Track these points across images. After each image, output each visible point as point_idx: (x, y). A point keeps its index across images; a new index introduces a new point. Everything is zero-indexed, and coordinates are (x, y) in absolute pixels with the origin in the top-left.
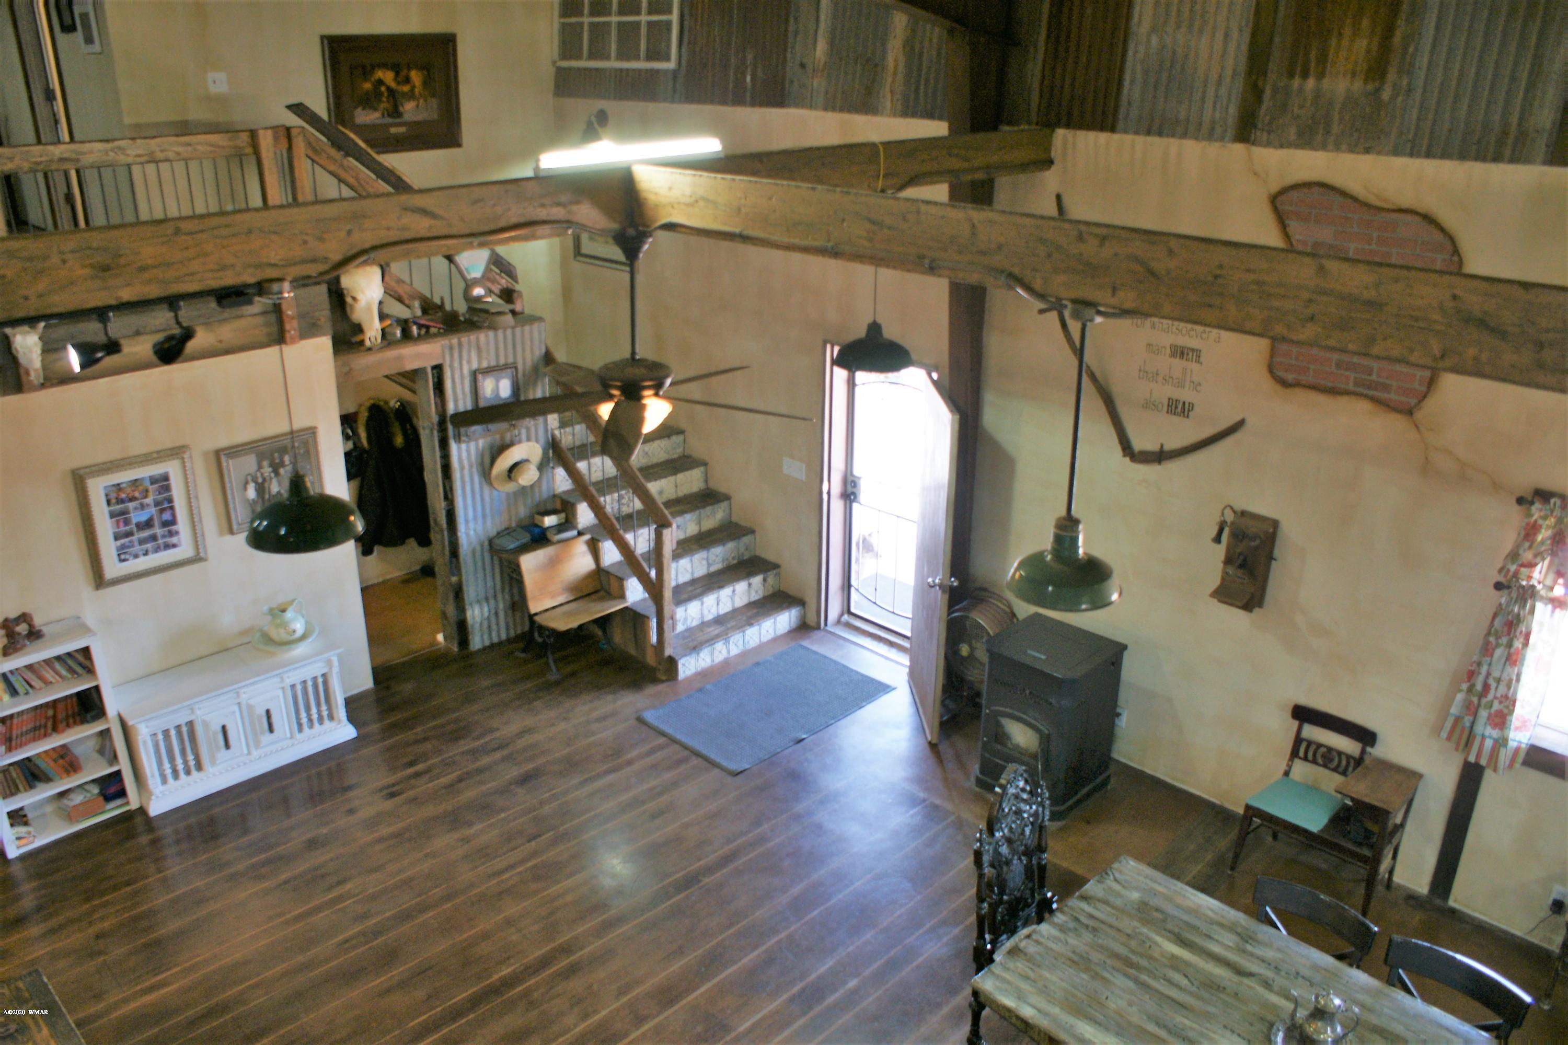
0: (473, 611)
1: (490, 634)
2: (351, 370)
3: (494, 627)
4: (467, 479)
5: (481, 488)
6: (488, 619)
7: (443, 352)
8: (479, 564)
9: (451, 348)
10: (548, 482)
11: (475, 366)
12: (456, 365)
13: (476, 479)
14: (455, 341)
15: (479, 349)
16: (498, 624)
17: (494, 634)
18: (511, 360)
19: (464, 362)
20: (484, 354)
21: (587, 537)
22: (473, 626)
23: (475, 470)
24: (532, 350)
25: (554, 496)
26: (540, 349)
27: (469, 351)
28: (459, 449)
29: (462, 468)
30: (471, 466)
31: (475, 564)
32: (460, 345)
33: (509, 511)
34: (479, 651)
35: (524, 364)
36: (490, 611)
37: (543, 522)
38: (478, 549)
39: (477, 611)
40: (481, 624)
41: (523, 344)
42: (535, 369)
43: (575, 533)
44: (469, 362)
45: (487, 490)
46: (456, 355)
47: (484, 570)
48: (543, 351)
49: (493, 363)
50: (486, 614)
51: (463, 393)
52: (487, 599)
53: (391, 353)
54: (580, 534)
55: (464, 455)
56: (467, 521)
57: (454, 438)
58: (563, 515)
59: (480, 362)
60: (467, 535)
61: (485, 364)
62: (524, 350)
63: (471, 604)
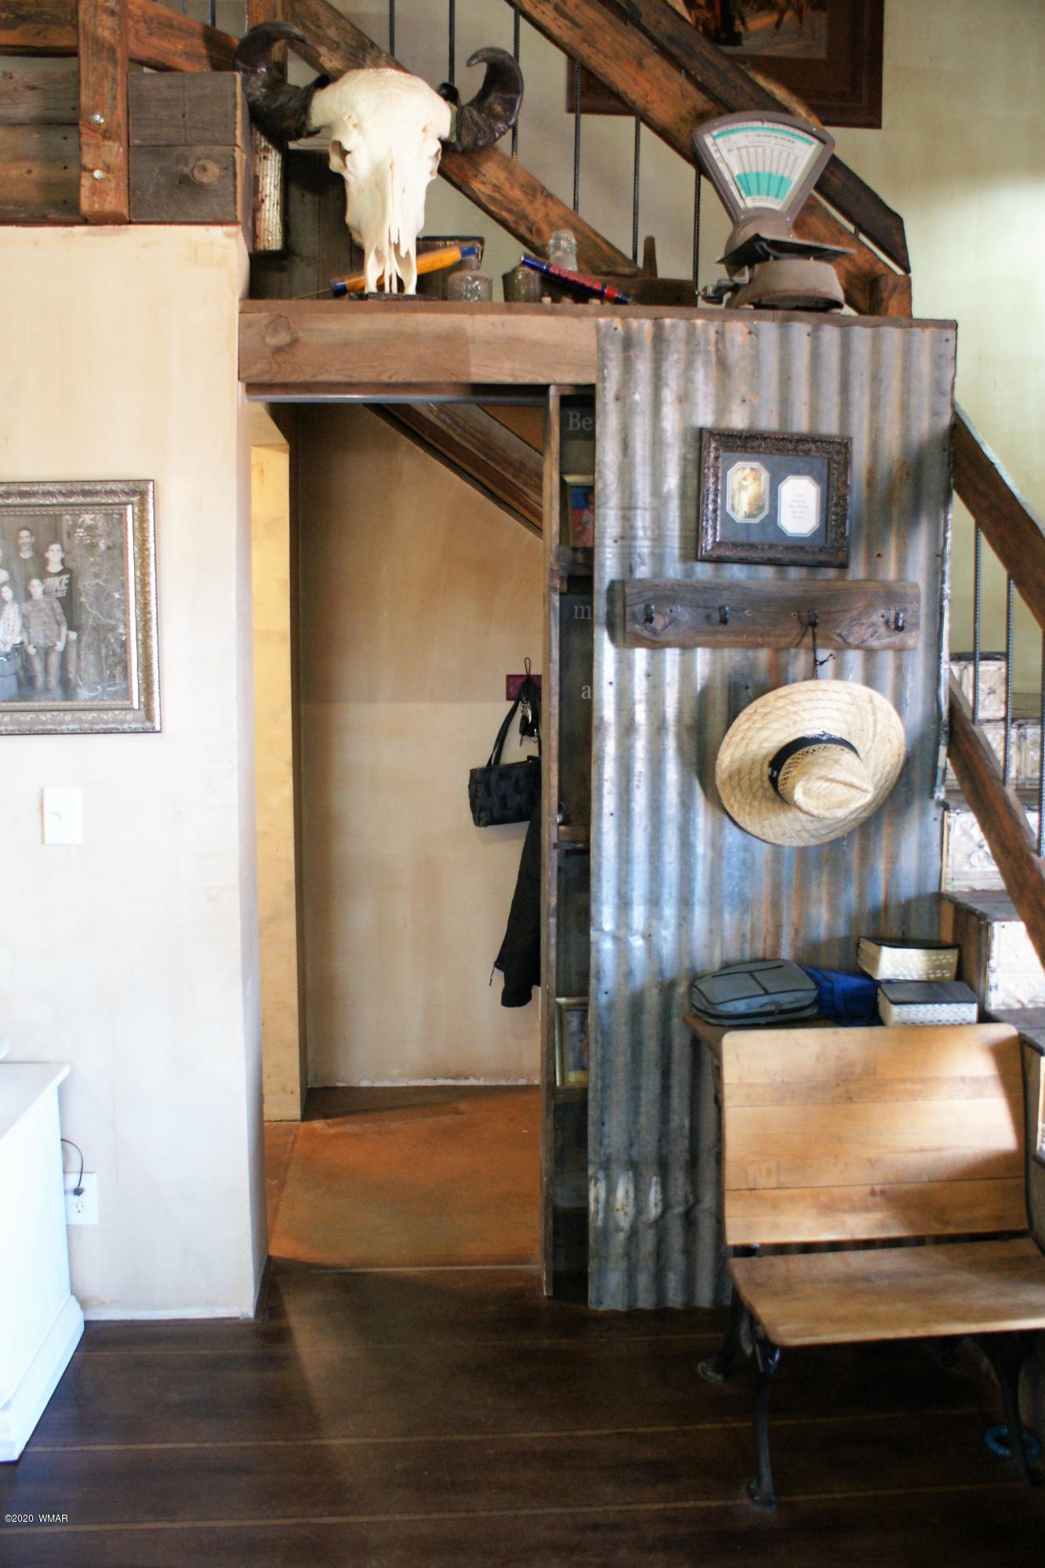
0: (611, 1191)
1: (659, 1278)
2: (295, 341)
3: (677, 1258)
4: (640, 766)
5: (686, 805)
6: (660, 1223)
7: (601, 351)
8: (651, 1048)
9: (628, 343)
10: (923, 846)
11: (705, 417)
12: (641, 395)
13: (672, 773)
14: (643, 325)
15: (723, 365)
16: (689, 1252)
17: (673, 1281)
18: (830, 426)
19: (669, 395)
20: (740, 387)
21: (1004, 1031)
22: (605, 1234)
23: (671, 744)
24: (905, 408)
25: (939, 897)
26: (935, 413)
27: (689, 365)
28: (625, 668)
29: (627, 729)
30: (658, 728)
31: (636, 1045)
32: (659, 339)
33: (776, 905)
34: (612, 1318)
35: (874, 448)
36: (666, 1206)
37: (875, 961)
38: (653, 999)
39: (623, 1190)
40: (634, 1233)
41: (876, 379)
42: (914, 467)
43: (970, 1011)
44: (685, 398)
45: (702, 818)
46: (643, 368)
47: (666, 1073)
48: (946, 420)
49: (769, 422)
50: (653, 1211)
51: (657, 492)
52: (663, 1167)
53: (433, 321)
54: (985, 1017)
55: (640, 687)
56: (624, 903)
57: (611, 627)
58: (950, 957)
59: (722, 409)
60: (621, 942)
61: (738, 420)
62: (875, 406)
63: (606, 1165)
